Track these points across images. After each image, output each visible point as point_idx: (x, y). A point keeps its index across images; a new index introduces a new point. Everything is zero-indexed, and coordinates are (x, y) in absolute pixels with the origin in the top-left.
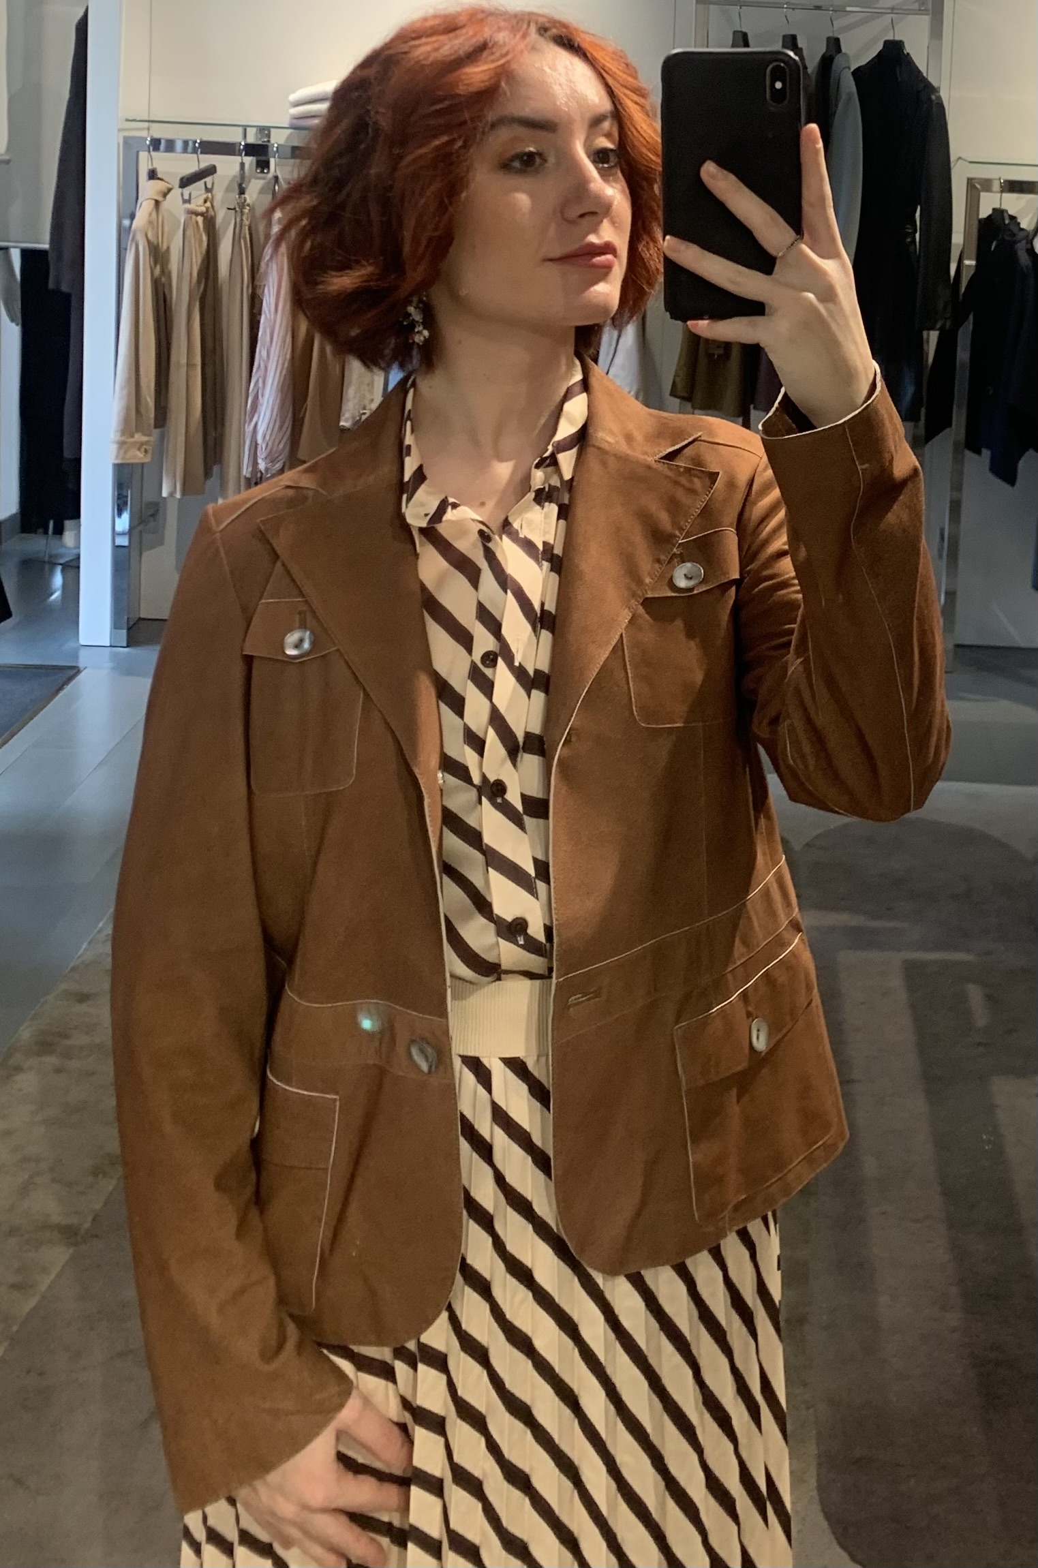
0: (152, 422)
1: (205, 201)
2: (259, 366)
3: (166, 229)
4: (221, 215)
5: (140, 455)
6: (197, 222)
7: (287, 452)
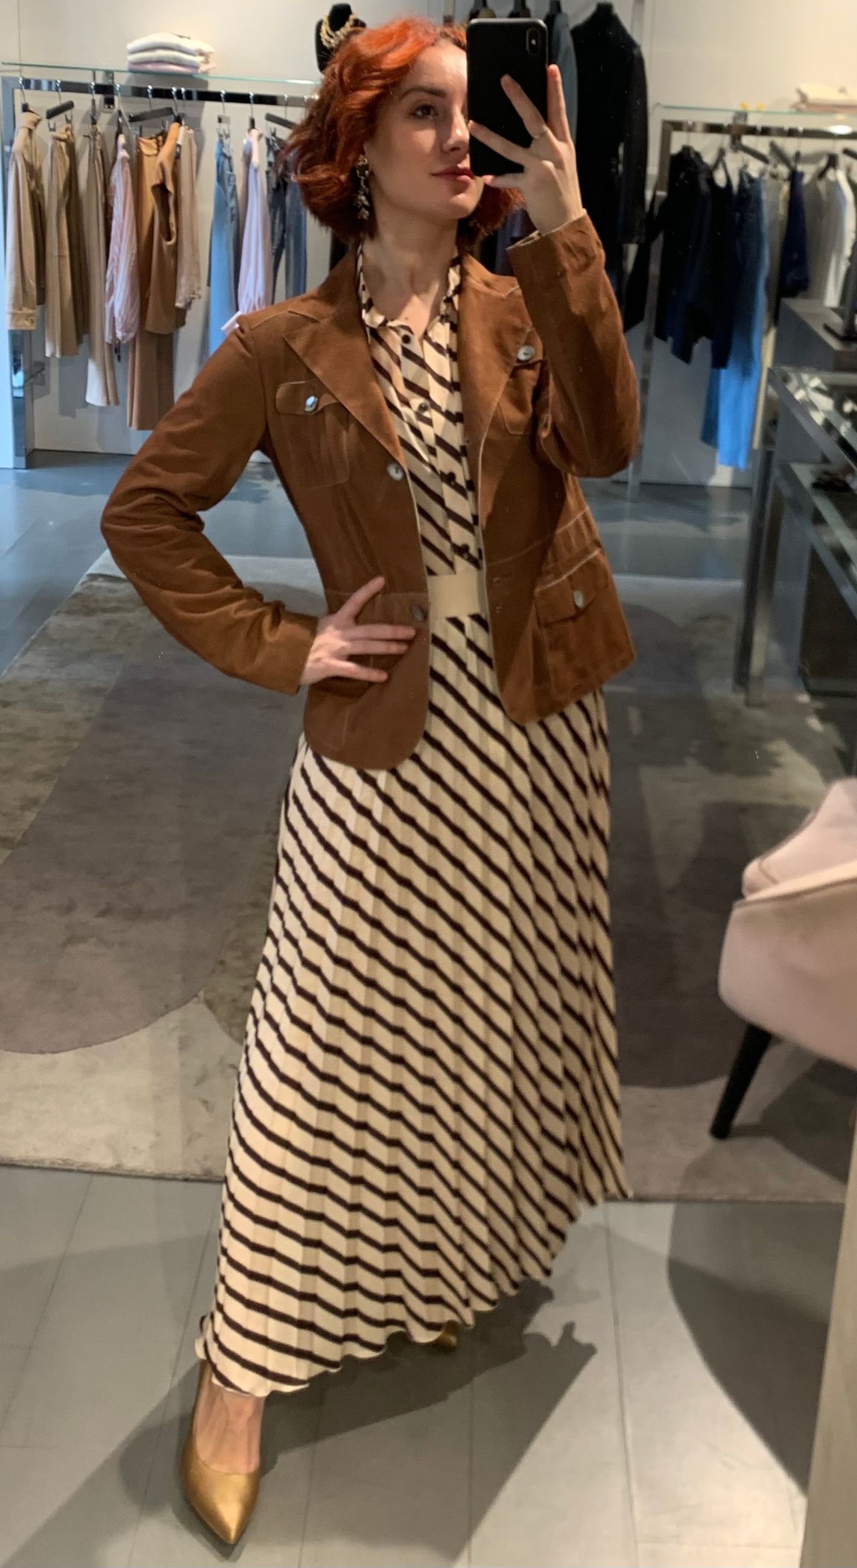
0: (35, 298)
1: (67, 130)
2: (113, 259)
3: (38, 152)
4: (79, 142)
5: (28, 324)
6: (61, 147)
7: (137, 324)
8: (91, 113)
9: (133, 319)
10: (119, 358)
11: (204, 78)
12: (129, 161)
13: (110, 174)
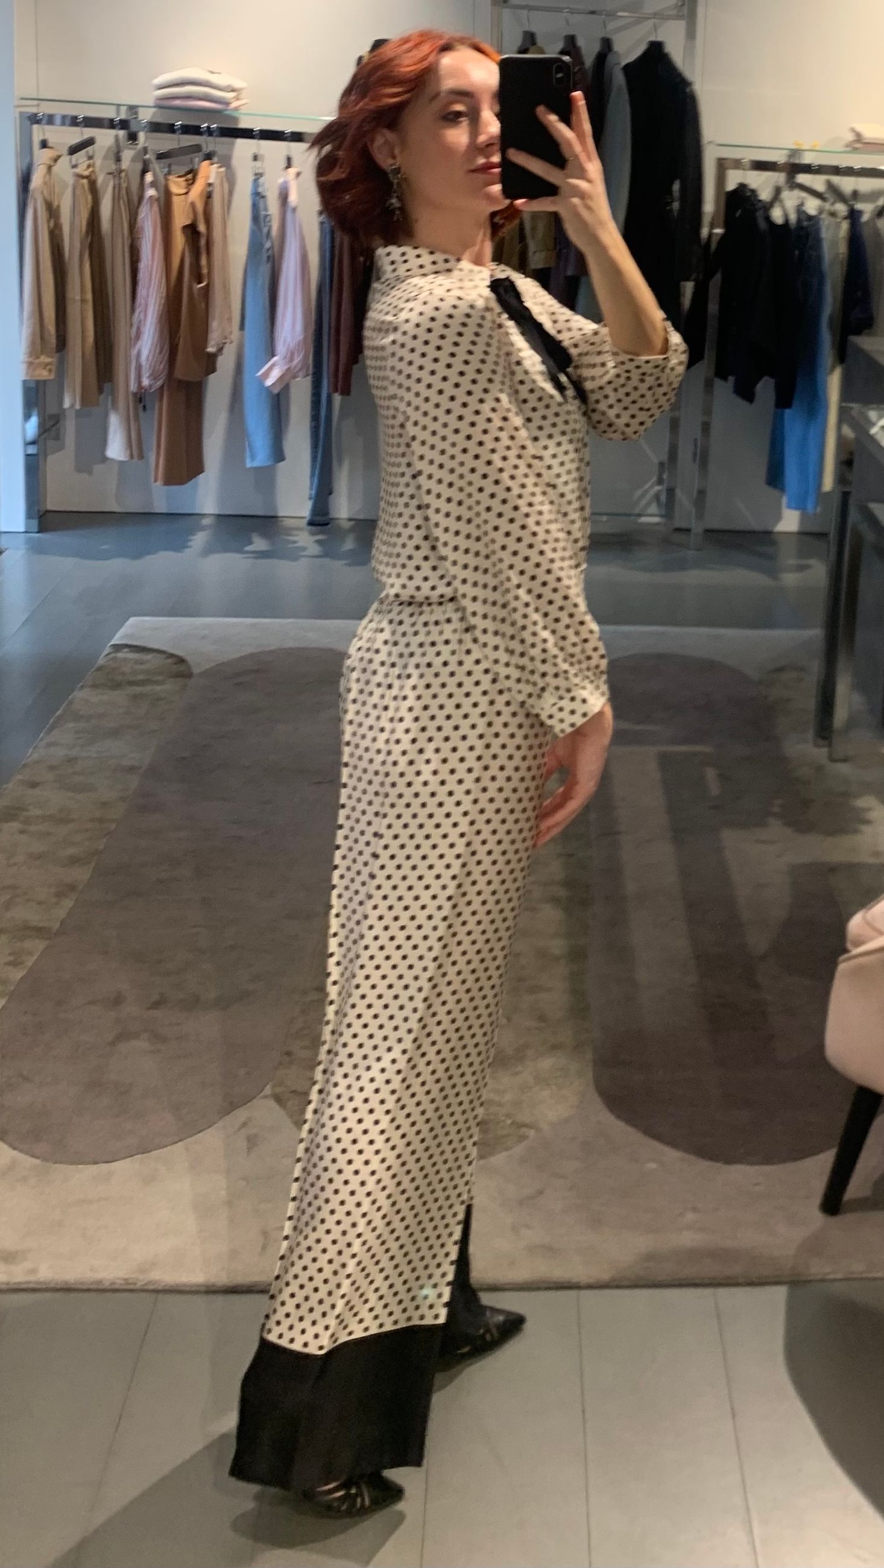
0: (54, 346)
1: (89, 166)
2: (140, 304)
3: (58, 189)
4: (100, 180)
5: (45, 373)
6: (83, 186)
7: (166, 371)
8: (115, 150)
9: (162, 366)
10: (144, 407)
11: (235, 114)
12: (158, 200)
13: (136, 214)
